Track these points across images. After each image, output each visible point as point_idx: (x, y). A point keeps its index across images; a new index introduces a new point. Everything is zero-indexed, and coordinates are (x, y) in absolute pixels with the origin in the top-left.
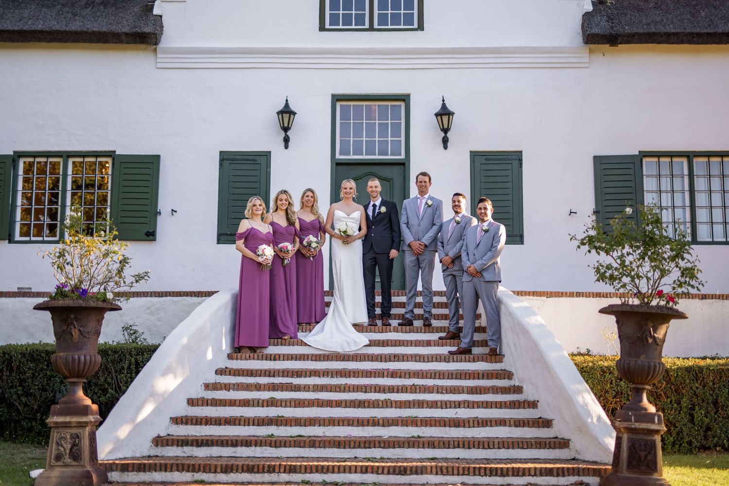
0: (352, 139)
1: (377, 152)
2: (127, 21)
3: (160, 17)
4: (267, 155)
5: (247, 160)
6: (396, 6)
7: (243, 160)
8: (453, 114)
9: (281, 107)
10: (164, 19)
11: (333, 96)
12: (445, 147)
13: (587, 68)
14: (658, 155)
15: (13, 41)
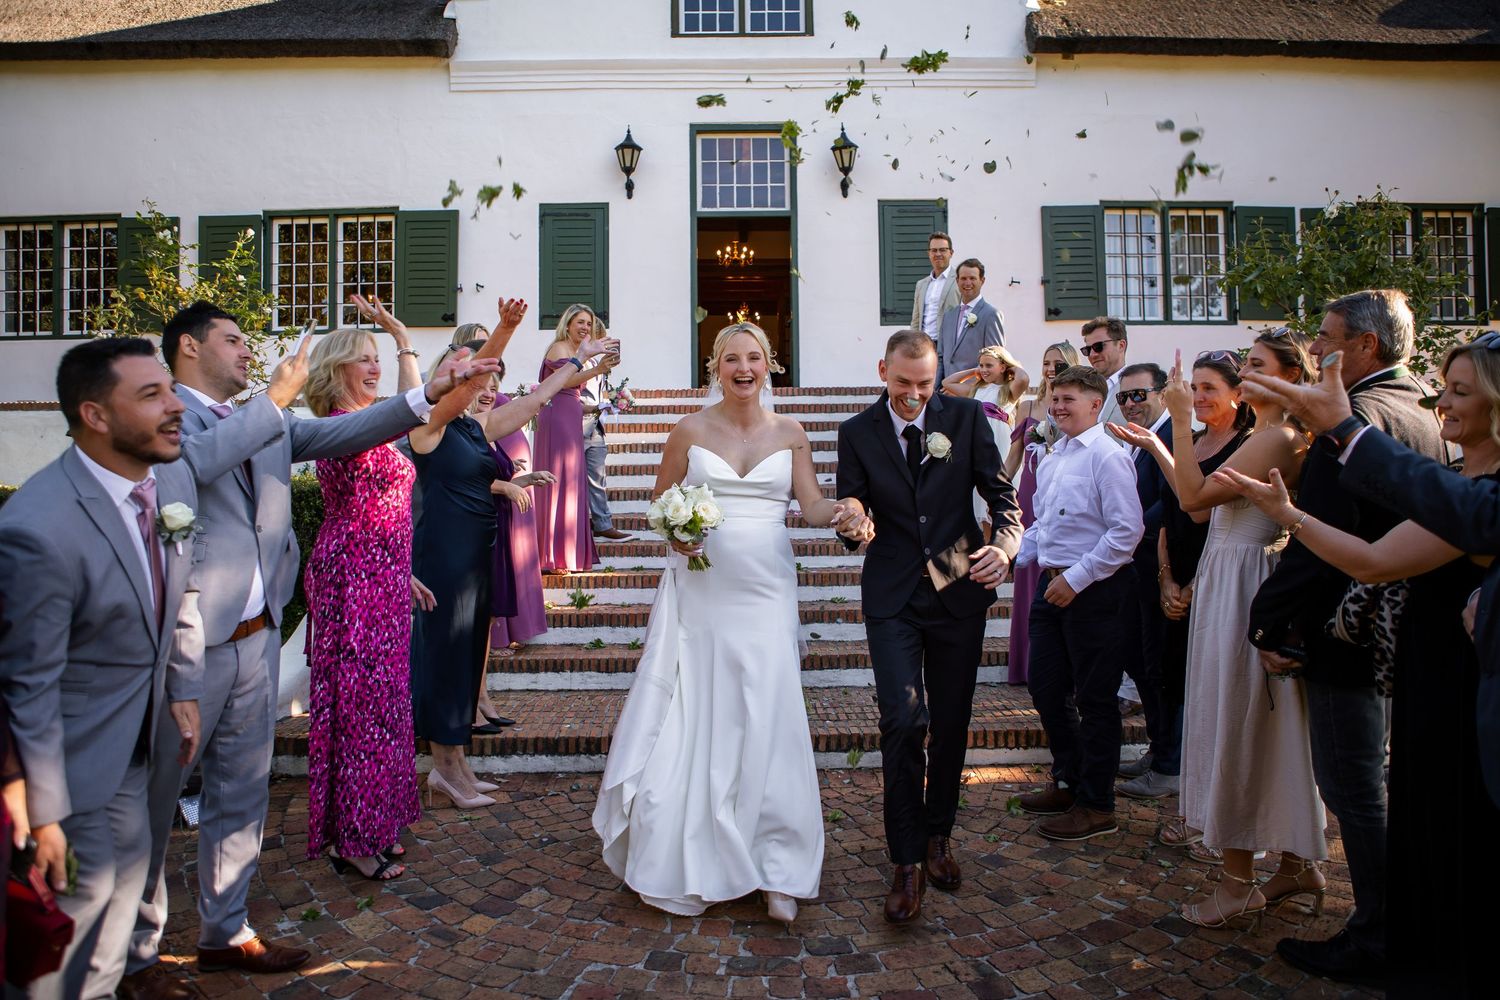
0: (718, 185)
1: (752, 203)
3: (453, 22)
4: (603, 208)
5: (577, 215)
6: (775, 3)
7: (571, 215)
8: (856, 147)
9: (621, 139)
10: (459, 24)
11: (692, 126)
12: (845, 195)
13: (1033, 87)
14: (1124, 206)
15: (252, 57)
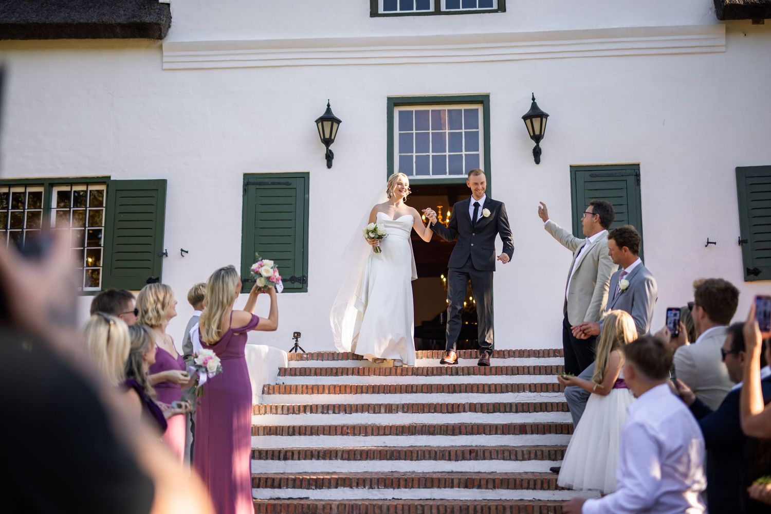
0: (414, 154)
1: (446, 171)
2: (124, 11)
3: (167, 6)
4: (304, 177)
5: (279, 184)
7: (273, 184)
8: (546, 116)
9: (322, 113)
10: (172, 7)
11: (389, 99)
12: (537, 161)
13: (724, 52)
